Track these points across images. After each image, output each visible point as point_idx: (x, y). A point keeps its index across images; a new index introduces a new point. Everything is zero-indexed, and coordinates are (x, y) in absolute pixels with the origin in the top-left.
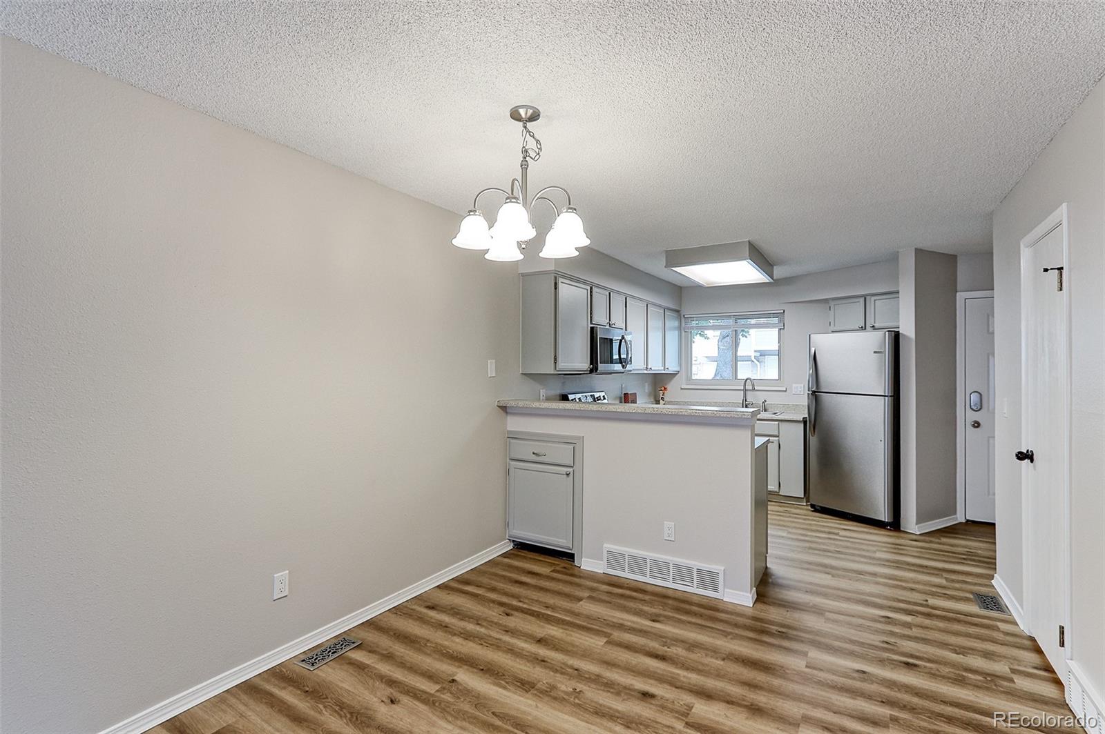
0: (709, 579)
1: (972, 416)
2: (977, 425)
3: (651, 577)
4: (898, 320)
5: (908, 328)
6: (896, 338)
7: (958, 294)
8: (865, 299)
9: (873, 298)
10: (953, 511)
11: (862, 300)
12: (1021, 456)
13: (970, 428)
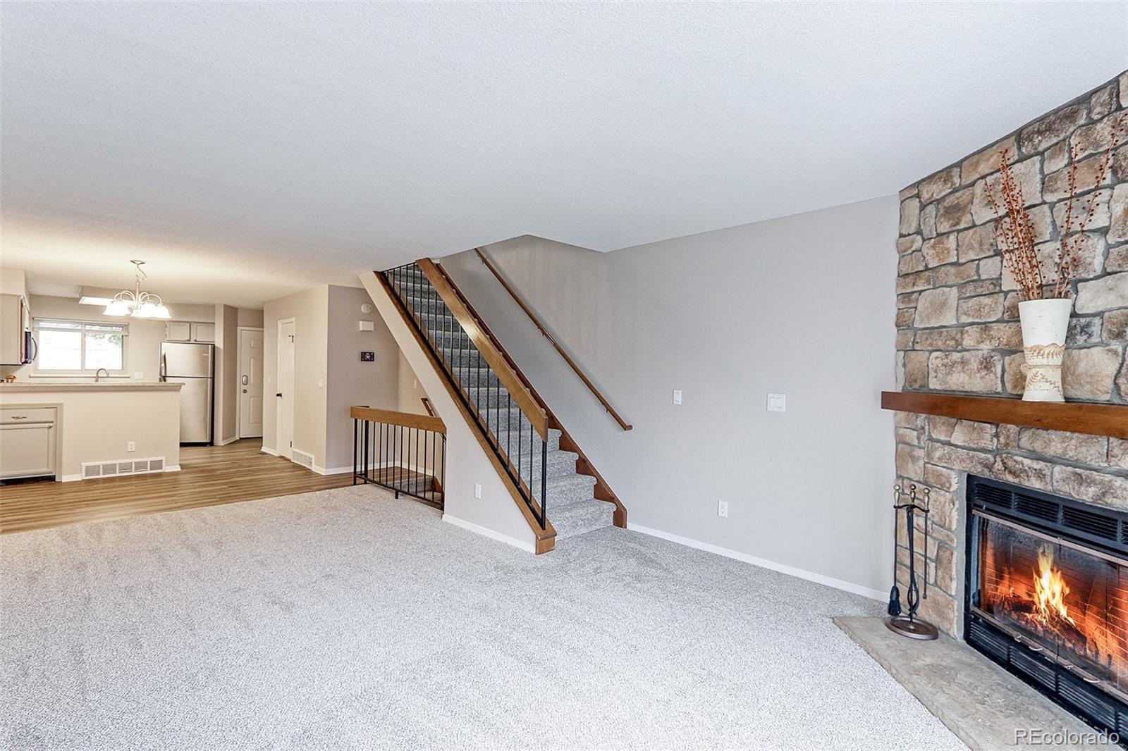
0: (158, 464)
1: (243, 387)
2: (245, 391)
3: (120, 473)
4: (214, 337)
5: (219, 343)
6: (214, 347)
7: (238, 327)
8: (190, 325)
9: (195, 324)
10: (235, 435)
11: (188, 324)
12: (278, 395)
13: (242, 393)
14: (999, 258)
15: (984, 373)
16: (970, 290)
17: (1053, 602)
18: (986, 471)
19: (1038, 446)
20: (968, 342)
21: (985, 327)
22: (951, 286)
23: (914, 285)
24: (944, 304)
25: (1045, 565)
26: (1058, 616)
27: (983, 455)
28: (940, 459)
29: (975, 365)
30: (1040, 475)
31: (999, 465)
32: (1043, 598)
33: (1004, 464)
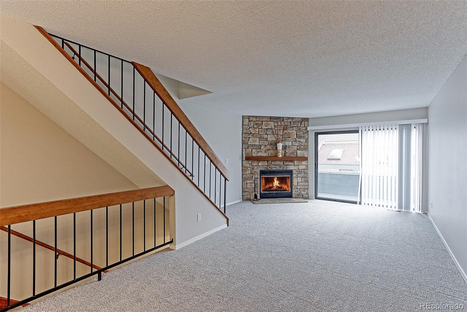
14: (267, 135)
15: (265, 153)
16: (262, 139)
17: (277, 185)
18: (266, 169)
19: (275, 163)
20: (262, 148)
21: (266, 146)
22: (258, 138)
23: (248, 136)
24: (256, 141)
25: (275, 180)
26: (278, 186)
27: (265, 166)
28: (256, 169)
29: (264, 152)
30: (275, 167)
31: (268, 167)
32: (275, 185)
33: (269, 167)
